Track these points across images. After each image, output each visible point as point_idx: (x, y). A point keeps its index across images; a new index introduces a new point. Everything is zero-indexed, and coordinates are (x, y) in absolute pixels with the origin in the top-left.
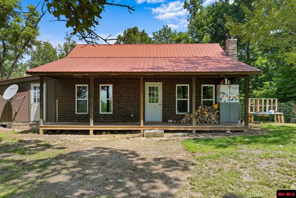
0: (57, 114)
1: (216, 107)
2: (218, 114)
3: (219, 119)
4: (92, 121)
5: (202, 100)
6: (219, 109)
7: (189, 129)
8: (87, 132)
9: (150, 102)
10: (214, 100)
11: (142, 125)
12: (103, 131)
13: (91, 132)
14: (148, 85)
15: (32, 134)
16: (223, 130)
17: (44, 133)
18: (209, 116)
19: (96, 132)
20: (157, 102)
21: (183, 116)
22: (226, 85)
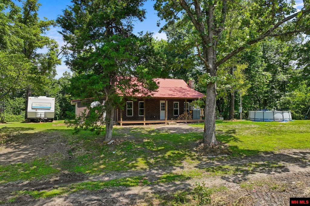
0: (118, 117)
1: (191, 112)
2: (192, 115)
3: (193, 117)
4: (145, 119)
5: (184, 109)
6: (192, 113)
7: (184, 122)
8: (143, 124)
9: (162, 110)
10: (189, 109)
13: (145, 124)
14: (161, 102)
16: (197, 121)
19: (146, 124)
21: (177, 116)
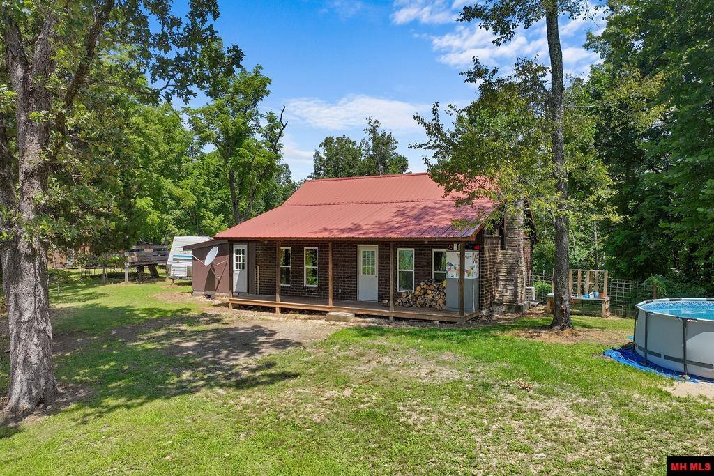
0: (258, 285)
4: (278, 297)
5: (433, 272)
7: (384, 315)
9: (363, 272)
11: (331, 305)
12: (290, 309)
13: (277, 310)
15: (223, 307)
16: (427, 318)
17: (234, 308)
18: (433, 297)
20: (373, 273)
22: (455, 251)
